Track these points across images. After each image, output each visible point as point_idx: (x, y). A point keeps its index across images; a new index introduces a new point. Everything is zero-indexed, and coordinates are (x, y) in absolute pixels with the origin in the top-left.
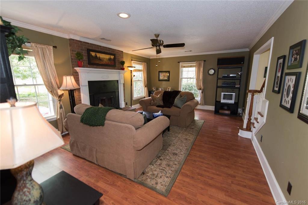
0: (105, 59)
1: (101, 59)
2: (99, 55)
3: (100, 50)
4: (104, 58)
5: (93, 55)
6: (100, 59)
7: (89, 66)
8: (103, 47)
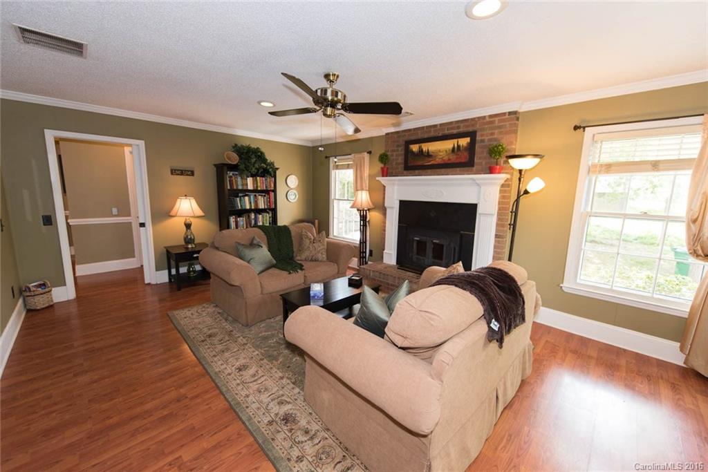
0: (443, 152)
1: (431, 156)
2: (427, 147)
3: (432, 134)
4: (440, 151)
5: (414, 150)
6: (428, 155)
7: (405, 172)
8: (441, 125)
